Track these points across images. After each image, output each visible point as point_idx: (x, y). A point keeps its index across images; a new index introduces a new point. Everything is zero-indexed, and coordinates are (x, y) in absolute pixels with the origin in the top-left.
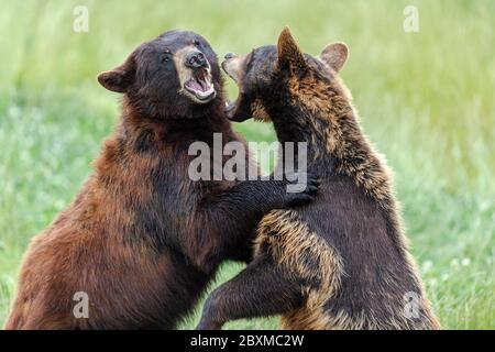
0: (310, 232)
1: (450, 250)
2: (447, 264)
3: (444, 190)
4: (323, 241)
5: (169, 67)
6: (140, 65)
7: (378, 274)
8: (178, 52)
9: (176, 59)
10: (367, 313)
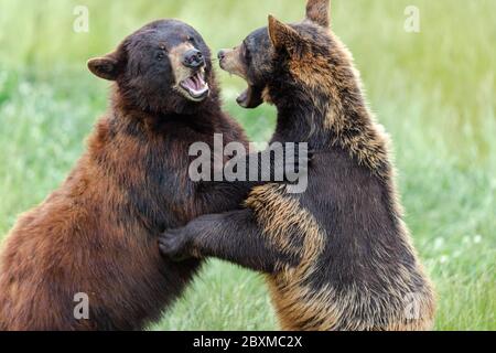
0: (301, 207)
1: (461, 227)
2: (459, 241)
3: (455, 167)
4: (312, 217)
5: (164, 63)
6: (133, 56)
7: (368, 245)
8: (174, 49)
9: (171, 56)
10: (360, 285)
